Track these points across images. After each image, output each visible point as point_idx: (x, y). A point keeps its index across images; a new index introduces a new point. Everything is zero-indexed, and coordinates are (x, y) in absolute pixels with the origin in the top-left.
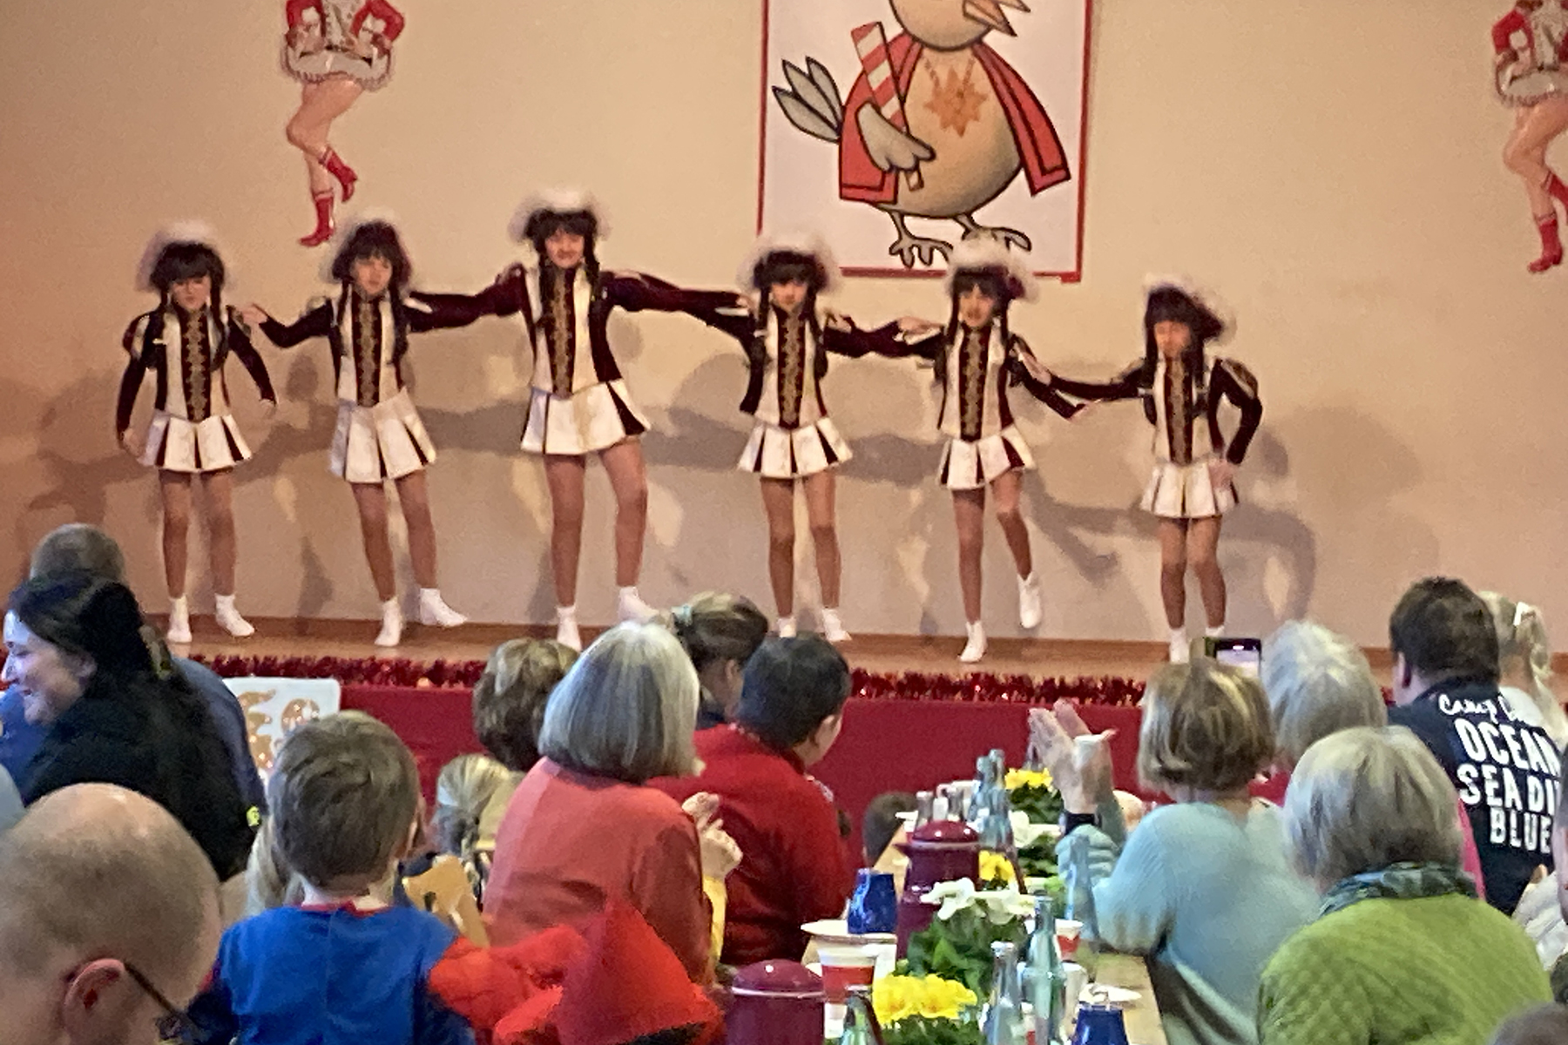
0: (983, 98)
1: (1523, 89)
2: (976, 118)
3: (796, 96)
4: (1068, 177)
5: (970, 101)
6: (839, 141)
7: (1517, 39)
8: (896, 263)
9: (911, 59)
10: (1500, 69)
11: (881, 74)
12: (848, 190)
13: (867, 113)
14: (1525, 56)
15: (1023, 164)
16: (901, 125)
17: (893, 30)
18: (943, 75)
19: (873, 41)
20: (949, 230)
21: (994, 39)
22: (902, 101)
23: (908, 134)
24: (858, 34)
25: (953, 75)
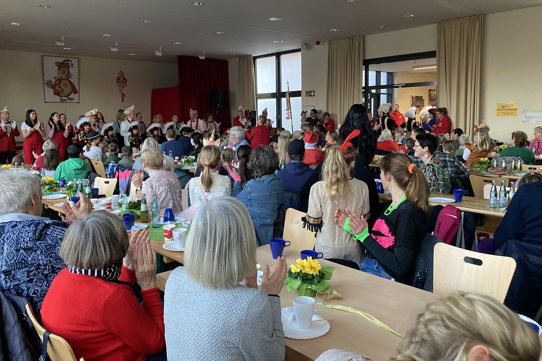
1: (120, 85)
3: (48, 84)
4: (77, 93)
5: (67, 85)
6: (53, 89)
8: (61, 101)
9: (61, 81)
10: (117, 83)
13: (56, 86)
15: (73, 91)
18: (64, 82)
21: (69, 79)
22: (60, 85)
23: (61, 88)
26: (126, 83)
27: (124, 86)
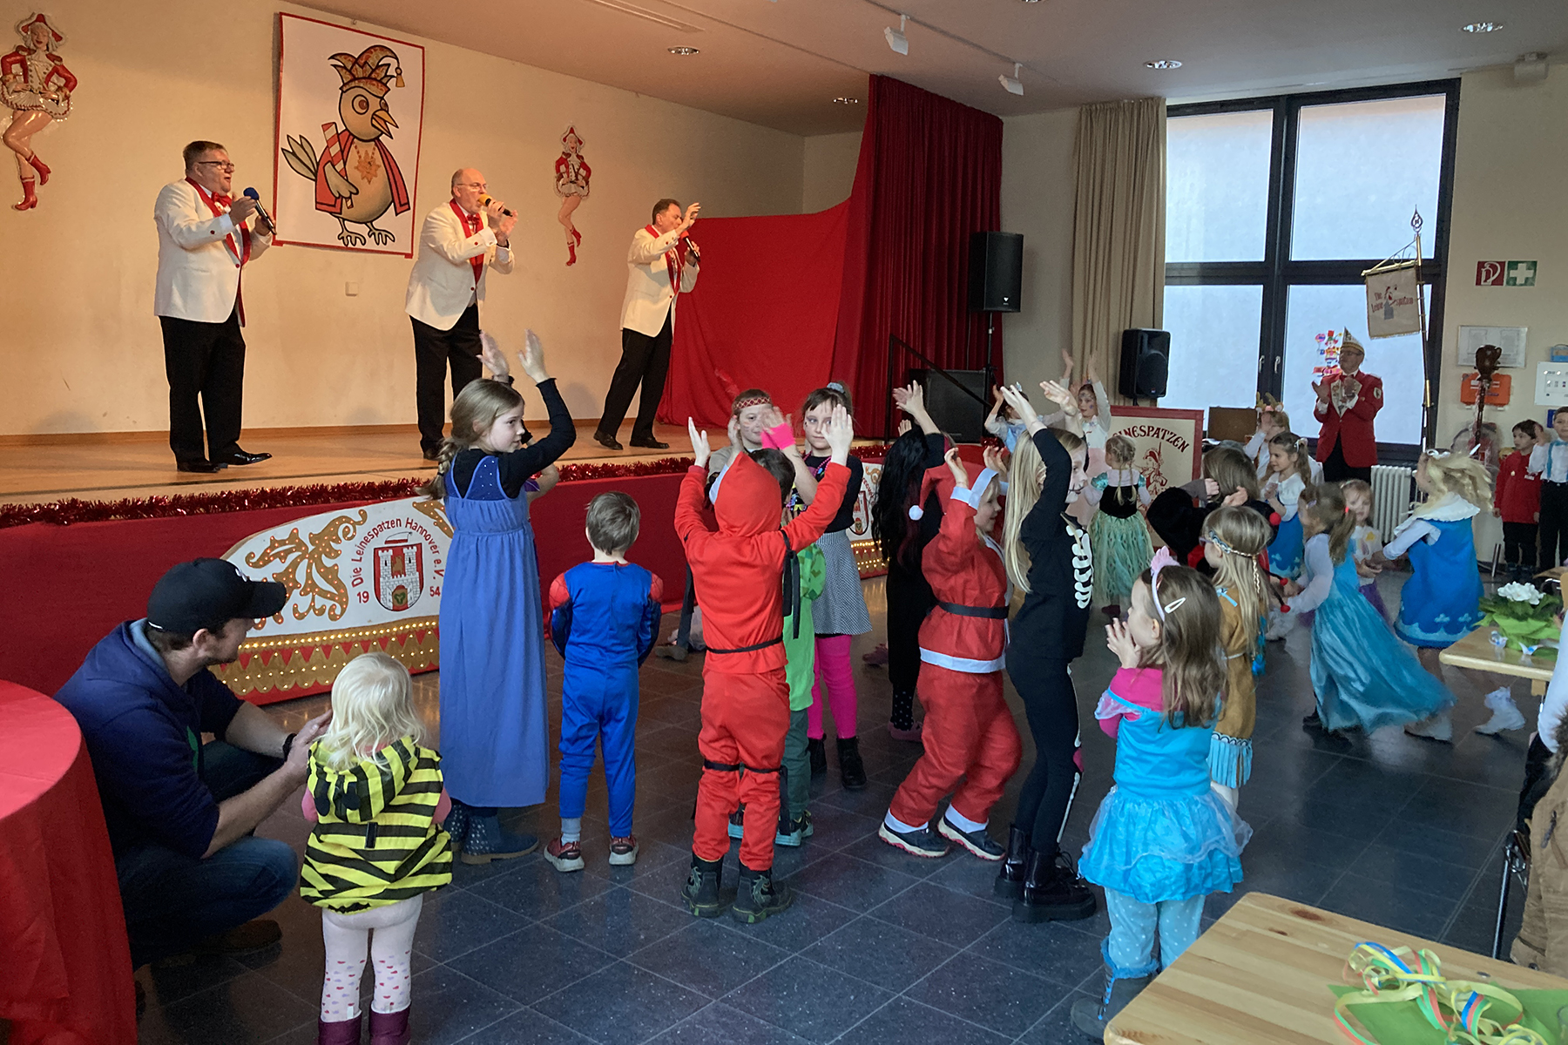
0: (379, 166)
1: (565, 189)
2: (376, 176)
3: (294, 153)
4: (409, 209)
5: (374, 168)
6: (315, 181)
7: (563, 168)
8: (340, 244)
9: (349, 144)
10: (558, 180)
11: (335, 149)
12: (320, 205)
13: (328, 167)
14: (565, 175)
15: (393, 201)
16: (343, 175)
17: (341, 128)
18: (363, 153)
19: (332, 132)
20: (363, 229)
21: (383, 138)
22: (345, 164)
23: (347, 180)
24: (326, 127)
25: (367, 153)
26: (587, 183)
27: (580, 197)
